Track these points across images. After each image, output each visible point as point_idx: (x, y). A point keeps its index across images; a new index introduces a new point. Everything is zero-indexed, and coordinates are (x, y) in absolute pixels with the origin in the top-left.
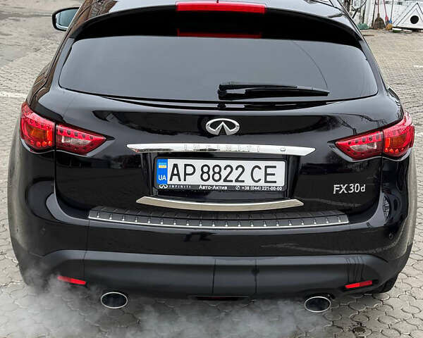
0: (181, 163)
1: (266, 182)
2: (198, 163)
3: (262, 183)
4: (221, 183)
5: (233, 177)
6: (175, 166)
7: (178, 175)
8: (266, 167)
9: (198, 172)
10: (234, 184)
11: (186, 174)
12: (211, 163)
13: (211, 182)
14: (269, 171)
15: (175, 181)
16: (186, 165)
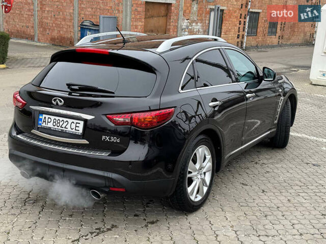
0: (47, 116)
1: (75, 130)
2: (53, 117)
3: (74, 130)
4: (59, 128)
5: (64, 126)
6: (45, 118)
7: (45, 122)
8: (76, 123)
9: (52, 122)
10: (64, 129)
11: (48, 122)
12: (57, 118)
13: (56, 127)
14: (77, 125)
15: (44, 124)
16: (49, 118)
